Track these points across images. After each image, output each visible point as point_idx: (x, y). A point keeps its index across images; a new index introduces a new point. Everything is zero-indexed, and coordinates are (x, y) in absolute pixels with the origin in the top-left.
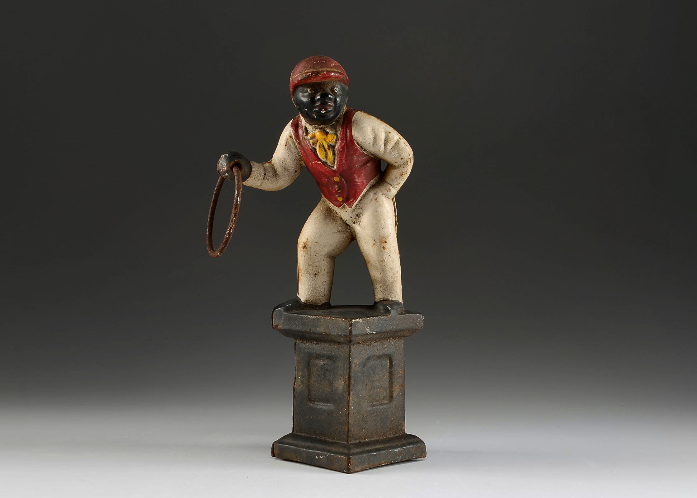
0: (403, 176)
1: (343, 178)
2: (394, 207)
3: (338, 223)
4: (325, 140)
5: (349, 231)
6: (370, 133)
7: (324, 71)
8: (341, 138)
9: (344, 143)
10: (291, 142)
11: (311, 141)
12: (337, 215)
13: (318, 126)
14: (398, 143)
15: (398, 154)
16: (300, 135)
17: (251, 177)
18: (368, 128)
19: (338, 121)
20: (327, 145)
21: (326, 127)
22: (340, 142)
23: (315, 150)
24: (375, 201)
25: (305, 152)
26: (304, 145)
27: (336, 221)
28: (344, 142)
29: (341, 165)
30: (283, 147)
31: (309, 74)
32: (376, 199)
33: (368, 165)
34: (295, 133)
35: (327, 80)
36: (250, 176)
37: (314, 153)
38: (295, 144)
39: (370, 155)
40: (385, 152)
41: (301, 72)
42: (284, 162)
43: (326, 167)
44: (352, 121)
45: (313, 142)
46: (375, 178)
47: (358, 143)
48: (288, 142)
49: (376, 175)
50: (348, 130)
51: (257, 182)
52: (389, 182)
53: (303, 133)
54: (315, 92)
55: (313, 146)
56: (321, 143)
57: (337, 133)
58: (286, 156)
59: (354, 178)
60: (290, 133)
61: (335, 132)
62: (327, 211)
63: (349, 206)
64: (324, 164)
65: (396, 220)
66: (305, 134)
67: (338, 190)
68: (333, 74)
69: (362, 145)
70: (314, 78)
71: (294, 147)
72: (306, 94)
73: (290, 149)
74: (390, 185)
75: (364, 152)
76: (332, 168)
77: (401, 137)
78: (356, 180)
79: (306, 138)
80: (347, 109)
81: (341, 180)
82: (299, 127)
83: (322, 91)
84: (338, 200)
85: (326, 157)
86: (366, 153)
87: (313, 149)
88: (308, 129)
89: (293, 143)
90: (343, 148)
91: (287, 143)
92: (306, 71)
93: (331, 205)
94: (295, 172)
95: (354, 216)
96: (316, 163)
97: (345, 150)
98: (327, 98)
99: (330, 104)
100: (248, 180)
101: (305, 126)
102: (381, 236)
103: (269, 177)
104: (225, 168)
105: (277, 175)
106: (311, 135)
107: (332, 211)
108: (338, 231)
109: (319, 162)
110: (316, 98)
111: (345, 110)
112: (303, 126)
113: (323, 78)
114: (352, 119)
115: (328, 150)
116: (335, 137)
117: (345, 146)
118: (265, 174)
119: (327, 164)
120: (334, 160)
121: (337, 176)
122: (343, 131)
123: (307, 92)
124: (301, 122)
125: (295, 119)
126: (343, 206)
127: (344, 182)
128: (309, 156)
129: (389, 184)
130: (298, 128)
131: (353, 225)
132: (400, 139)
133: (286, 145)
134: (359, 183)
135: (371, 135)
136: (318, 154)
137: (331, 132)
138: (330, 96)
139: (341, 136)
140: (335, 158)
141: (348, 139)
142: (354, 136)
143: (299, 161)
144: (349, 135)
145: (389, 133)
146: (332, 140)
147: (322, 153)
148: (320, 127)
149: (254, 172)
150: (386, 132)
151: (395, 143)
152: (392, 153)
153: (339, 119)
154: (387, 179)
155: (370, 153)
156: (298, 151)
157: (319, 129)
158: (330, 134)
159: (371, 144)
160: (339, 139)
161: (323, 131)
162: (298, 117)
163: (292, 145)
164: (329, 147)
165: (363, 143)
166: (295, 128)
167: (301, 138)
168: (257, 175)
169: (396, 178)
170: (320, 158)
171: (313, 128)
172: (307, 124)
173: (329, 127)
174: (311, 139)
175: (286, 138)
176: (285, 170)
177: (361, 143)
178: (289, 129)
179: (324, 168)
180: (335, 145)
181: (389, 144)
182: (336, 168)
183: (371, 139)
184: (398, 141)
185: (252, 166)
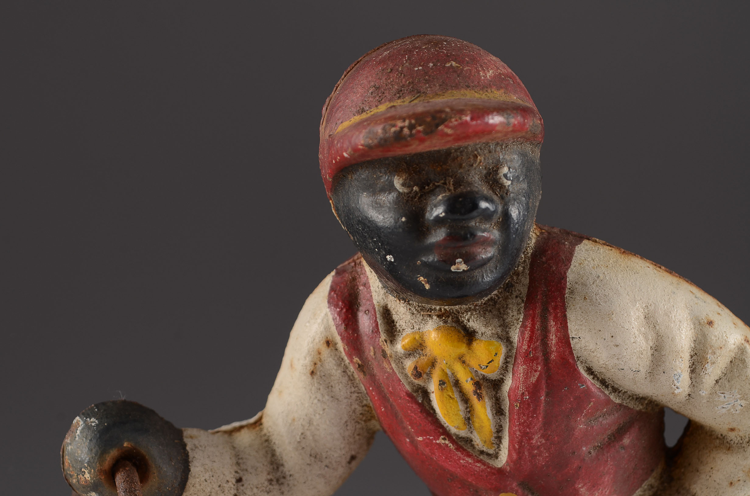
1: (533, 494)
4: (464, 362)
6: (637, 333)
7: (461, 112)
8: (527, 353)
9: (538, 373)
10: (330, 364)
11: (409, 364)
13: (433, 306)
15: (743, 403)
16: (365, 338)
18: (632, 314)
19: (508, 287)
20: (472, 379)
21: (467, 311)
22: (521, 369)
23: (426, 393)
25: (384, 398)
26: (380, 376)
28: (536, 371)
29: (526, 453)
30: (304, 378)
31: (400, 124)
33: (626, 441)
34: (346, 328)
35: (470, 144)
36: (184, 495)
37: (421, 405)
38: (347, 367)
39: (631, 405)
40: (693, 395)
41: (363, 111)
42: (308, 433)
43: (469, 455)
44: (564, 288)
45: (416, 368)
46: (650, 479)
47: (590, 371)
48: (320, 360)
49: (652, 471)
50: (552, 323)
53: (376, 330)
54: (422, 188)
55: (417, 382)
56: (449, 373)
57: (507, 333)
58: (315, 411)
59: (576, 494)
60: (327, 328)
61: (499, 330)
64: (459, 448)
66: (383, 336)
68: (495, 120)
69: (607, 376)
70: (422, 141)
71: (345, 380)
72: (388, 198)
73: (329, 387)
75: (612, 397)
76: (491, 462)
79: (388, 351)
80: (541, 233)
82: (359, 305)
83: (452, 188)
85: (469, 420)
86: (618, 401)
87: (416, 392)
88: (395, 317)
89: (339, 365)
90: (534, 390)
91: (315, 364)
92: (382, 108)
96: (429, 444)
97: (543, 398)
98: (475, 213)
99: (485, 234)
101: (382, 303)
103: (255, 490)
104: (87, 476)
105: (284, 478)
106: (406, 341)
109: (440, 441)
110: (427, 215)
111: (534, 241)
112: (375, 302)
113: (458, 139)
114: (564, 277)
115: (474, 399)
116: (503, 350)
117: (543, 382)
118: (239, 480)
119: (473, 446)
120: (499, 430)
121: (512, 490)
122: (533, 325)
123: (391, 188)
124: (366, 285)
125: (344, 271)
128: (400, 415)
130: (358, 310)
133: (312, 373)
135: (641, 339)
136: (438, 410)
137: (483, 329)
138: (484, 205)
139: (525, 347)
140: (501, 427)
141: (553, 356)
142: (576, 343)
143: (363, 423)
144: (557, 343)
145: (707, 326)
146: (490, 362)
147: (451, 407)
148: (440, 310)
149: (198, 480)
150: (697, 322)
151: (731, 362)
152: (719, 396)
153: (515, 278)
154: (695, 486)
155: (633, 398)
156: (358, 393)
157: (439, 316)
158: (482, 338)
159: (643, 371)
160: (518, 356)
161: (454, 325)
162: (355, 264)
163: (337, 373)
164: (480, 388)
165: (613, 370)
166: (344, 310)
167: (370, 352)
168: (209, 490)
169: (731, 483)
170: (445, 426)
171: (416, 312)
172: (391, 298)
173: (475, 310)
174: (410, 355)
175: (311, 345)
176: (313, 459)
177: (603, 370)
178: (323, 315)
179: (461, 461)
180: (502, 379)
181: (709, 368)
182: (507, 462)
183: (645, 353)
184: (742, 353)
185: (191, 454)
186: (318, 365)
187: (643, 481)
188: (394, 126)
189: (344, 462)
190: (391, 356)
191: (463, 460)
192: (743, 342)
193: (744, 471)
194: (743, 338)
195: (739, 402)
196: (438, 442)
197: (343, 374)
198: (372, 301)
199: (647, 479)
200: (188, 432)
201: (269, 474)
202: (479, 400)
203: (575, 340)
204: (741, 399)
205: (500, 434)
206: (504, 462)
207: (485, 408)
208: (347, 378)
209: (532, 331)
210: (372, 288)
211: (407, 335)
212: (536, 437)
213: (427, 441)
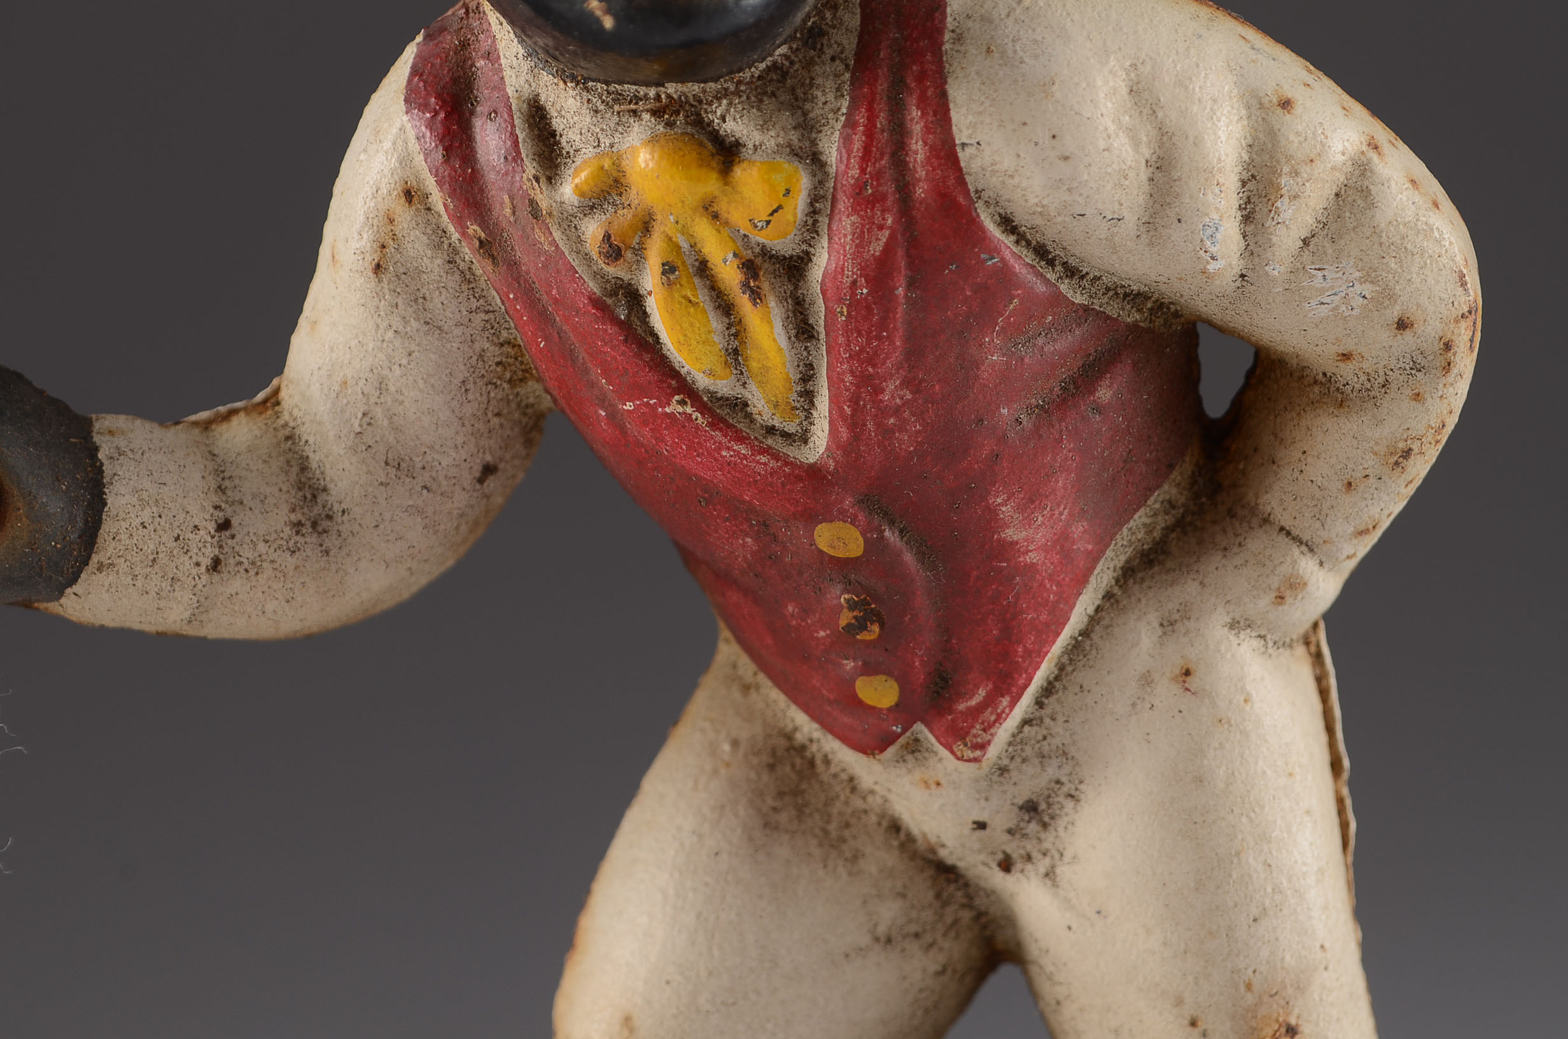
0: (1411, 460)
1: (892, 523)
2: (1324, 693)
3: (873, 869)
4: (716, 216)
5: (966, 915)
6: (1112, 128)
8: (859, 187)
9: (887, 233)
10: (417, 242)
11: (592, 229)
12: (858, 803)
13: (642, 91)
14: (1365, 193)
15: (1368, 289)
16: (491, 177)
17: (100, 567)
18: (1099, 83)
19: (813, 37)
20: (735, 255)
21: (718, 97)
22: (846, 223)
23: (634, 298)
24: (1176, 688)
25: (542, 317)
26: (529, 264)
27: (856, 857)
28: (881, 228)
29: (870, 425)
30: (359, 281)
32: (1187, 673)
33: (1104, 393)
34: (447, 158)
36: (95, 559)
37: (625, 326)
38: (456, 252)
39: (1113, 310)
40: (1250, 274)
42: (378, 412)
43: (741, 438)
44: (940, 31)
45: (607, 237)
46: (1166, 487)
47: (1008, 223)
48: (394, 237)
49: (1171, 467)
50: (915, 113)
51: (162, 604)
52: (1287, 523)
53: (514, 156)
56: (685, 245)
57: (814, 143)
58: (390, 358)
59: (992, 519)
60: (405, 161)
61: (794, 136)
62: (772, 767)
63: (959, 747)
64: (717, 422)
65: (1340, 801)
66: (531, 168)
67: (861, 625)
69: (1050, 235)
71: (453, 281)
73: (419, 300)
74: (1298, 541)
75: (1064, 287)
76: (792, 452)
77: (1382, 133)
78: (1011, 534)
79: (544, 204)
81: (875, 545)
82: (475, 102)
84: (860, 703)
85: (736, 354)
86: (1079, 299)
87: (613, 293)
88: (557, 124)
89: (438, 246)
90: (878, 274)
91: (383, 247)
93: (804, 725)
94: (481, 481)
95: (1001, 817)
96: (648, 417)
97: (900, 291)
100: (76, 588)
101: (527, 92)
102: (1249, 987)
103: (262, 547)
105: (329, 517)
106: (583, 175)
107: (812, 763)
108: (877, 940)
109: (674, 408)
112: (510, 91)
114: (939, 6)
115: (743, 302)
116: (803, 183)
117: (900, 252)
118: (224, 526)
119: (749, 417)
120: (807, 375)
121: (843, 516)
122: (871, 116)
124: (491, 56)
125: (443, 30)
126: (906, 746)
127: (909, 558)
128: (582, 355)
129: (1288, 533)
130: (473, 113)
131: (997, 879)
132: (1373, 155)
133: (378, 268)
134: (1033, 557)
135: (1121, 143)
136: (665, 336)
137: (757, 137)
139: (855, 172)
140: (811, 366)
141: (919, 192)
142: (972, 157)
143: (505, 385)
144: (928, 159)
145: (1279, 111)
146: (775, 211)
147: (692, 325)
148: (658, 97)
149: (124, 525)
150: (1254, 102)
151: (1337, 195)
152: (1312, 277)
153: (828, 15)
154: (1269, 495)
155: (1116, 294)
156: (487, 312)
157: (656, 113)
158: (756, 157)
159: (1131, 219)
160: (841, 196)
161: (689, 129)
162: (467, 12)
163: (433, 265)
164: (756, 276)
165: (1059, 219)
166: (442, 115)
167: (503, 208)
168: (152, 547)
169: (1350, 484)
170: (683, 371)
171: (602, 107)
172: (546, 78)
173: (738, 93)
174: (592, 207)
175: (372, 204)
176: (393, 472)
177: (1038, 221)
178: (395, 131)
179: (724, 453)
180: (807, 253)
181: (1286, 209)
182: (828, 449)
183: (1132, 175)
184: (1363, 174)
185: (108, 469)
186: (391, 250)
187: (1150, 490)
189: (467, 479)
190: (550, 214)
191: (728, 449)
192: (1364, 148)
193: (1376, 454)
194: (1364, 139)
195: (1358, 288)
196: (667, 410)
197: (447, 266)
198: (504, 90)
199: (1159, 486)
200: (103, 423)
201: (293, 510)
202: (755, 304)
203: (969, 151)
204: (1362, 280)
205: (809, 386)
206: (822, 450)
207: (770, 322)
208: (457, 277)
209: (870, 134)
210: (503, 61)
211: (585, 162)
212: (891, 386)
213: (644, 409)
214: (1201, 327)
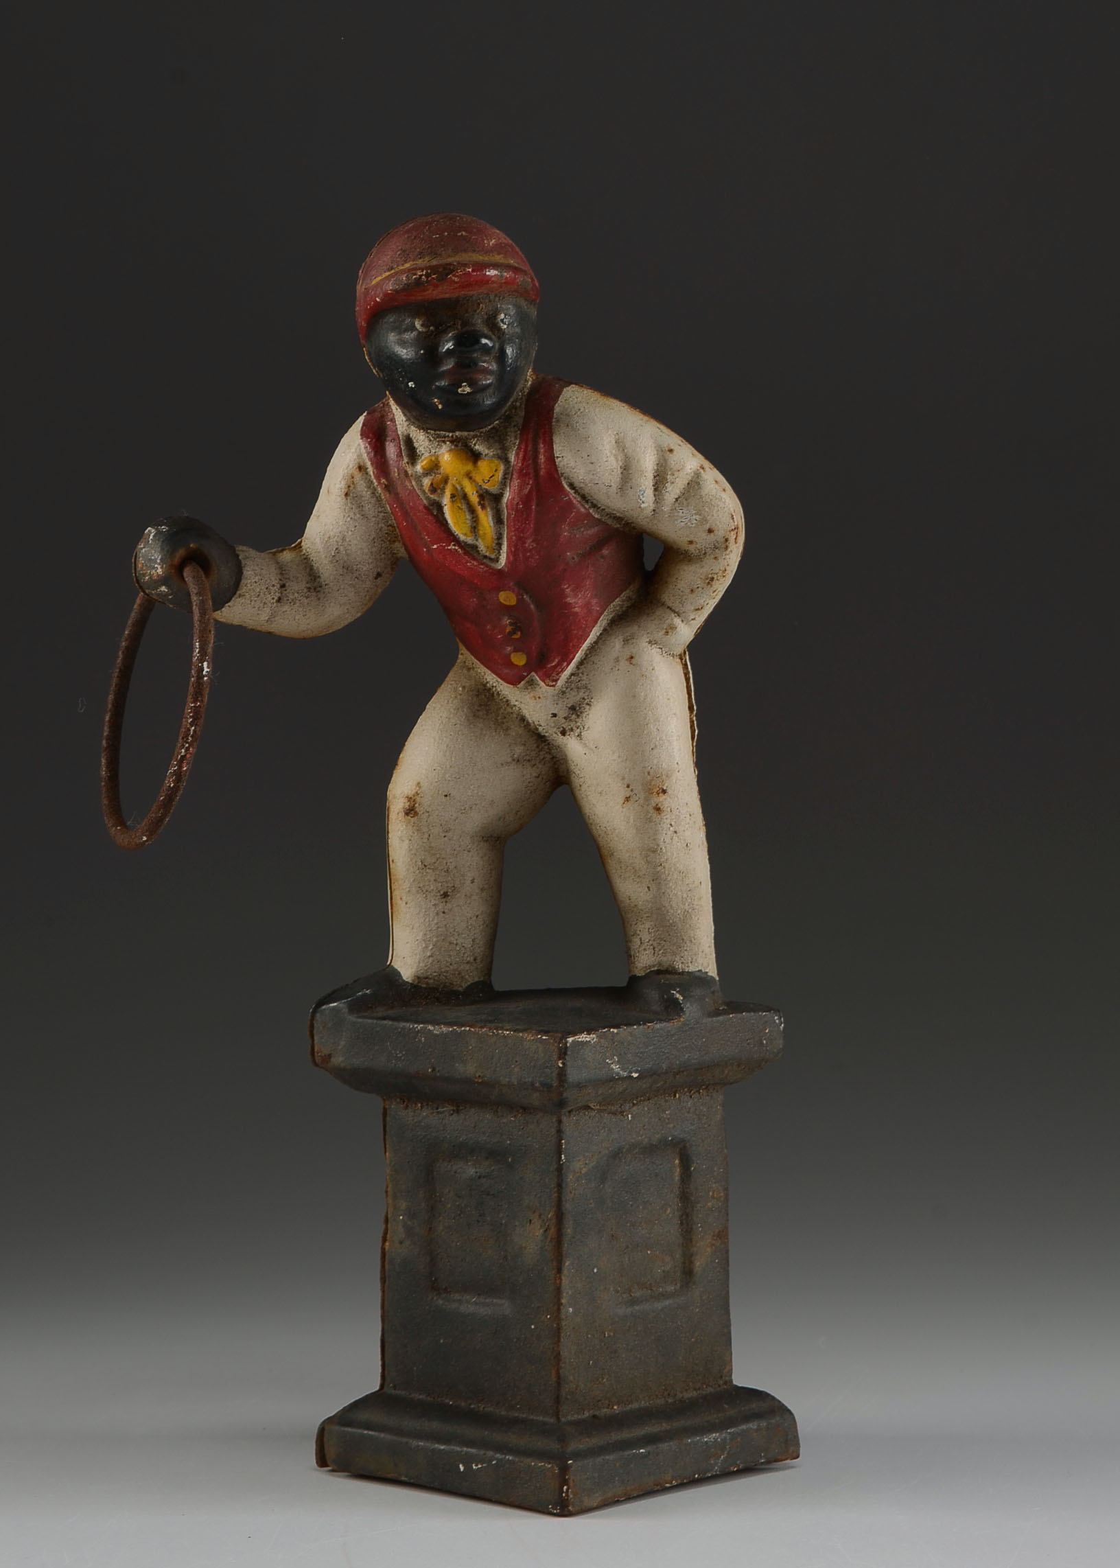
0: (714, 583)
1: (527, 593)
2: (687, 680)
3: (514, 734)
4: (470, 478)
5: (548, 756)
6: (609, 454)
7: (466, 265)
8: (521, 470)
9: (530, 486)
10: (361, 486)
11: (426, 482)
12: (510, 710)
13: (447, 434)
14: (698, 484)
15: (698, 517)
16: (391, 462)
17: (240, 596)
18: (605, 438)
19: (508, 419)
20: (477, 492)
21: (474, 437)
22: (516, 482)
23: (440, 507)
24: (627, 663)
25: (406, 514)
26: (403, 494)
27: (507, 729)
28: (528, 484)
29: (521, 555)
30: (339, 499)
31: (419, 273)
32: (632, 658)
33: (605, 552)
34: (375, 455)
35: (474, 292)
36: (238, 592)
37: (436, 516)
38: (375, 490)
39: (609, 522)
40: (657, 511)
41: (392, 268)
42: (342, 548)
43: (474, 559)
44: (552, 418)
45: (432, 484)
46: (628, 591)
47: (572, 486)
48: (353, 483)
49: (630, 584)
50: (542, 446)
51: (259, 612)
52: (671, 605)
53: (400, 455)
54: (437, 328)
55: (432, 496)
56: (459, 488)
57: (506, 454)
58: (348, 528)
59: (562, 595)
60: (360, 456)
61: (499, 452)
62: (477, 696)
63: (547, 681)
64: (466, 553)
65: (692, 722)
66: (406, 460)
67: (514, 632)
68: (492, 273)
69: (586, 491)
70: (436, 286)
71: (373, 500)
72: (409, 336)
73: (360, 507)
74: (674, 612)
75: (591, 511)
76: (493, 565)
77: (707, 464)
78: (569, 600)
79: (410, 472)
80: (537, 378)
81: (520, 601)
82: (386, 436)
83: (459, 327)
84: (512, 663)
85: (475, 528)
86: (596, 516)
87: (432, 505)
88: (416, 445)
89: (369, 487)
90: (526, 500)
91: (349, 487)
92: (407, 265)
93: (491, 678)
94: (376, 578)
95: (562, 714)
97: (533, 507)
98: (477, 347)
99: (485, 365)
100: (229, 604)
101: (405, 433)
102: (649, 773)
103: (296, 595)
104: (160, 571)
105: (320, 587)
106: (425, 462)
107: (493, 695)
108: (514, 760)
109: (451, 547)
110: (440, 349)
111: (530, 383)
112: (399, 433)
113: (463, 286)
114: (552, 409)
115: (479, 508)
116: (502, 468)
117: (534, 494)
118: (283, 586)
119: (478, 551)
120: (500, 537)
121: (509, 589)
122: (527, 446)
123: (413, 328)
124: (393, 420)
125: (374, 411)
126: (528, 682)
127: (532, 606)
128: (419, 528)
129: (671, 609)
130: (385, 440)
131: (560, 740)
132: (702, 471)
133: (346, 495)
134: (577, 609)
135: (612, 460)
136: (450, 521)
137: (487, 451)
138: (484, 341)
139: (520, 465)
140: (501, 534)
141: (542, 473)
142: (560, 461)
143: (388, 543)
144: (545, 462)
145: (668, 453)
146: (491, 477)
147: (460, 517)
148: (452, 436)
149: (249, 581)
150: (660, 450)
151: (688, 484)
152: (679, 512)
153: (513, 411)
154: (664, 595)
155: (611, 517)
156: (385, 513)
157: (452, 442)
158: (486, 458)
159: (614, 486)
160: (514, 473)
161: (463, 448)
162: (384, 405)
163: (367, 494)
164: (483, 500)
165: (589, 485)
166: (374, 440)
167: (395, 473)
168: (258, 590)
169: (692, 590)
170: (456, 534)
171: (432, 439)
172: (413, 428)
173: (480, 436)
174: (427, 474)
175: (346, 471)
176: (345, 571)
177: (582, 485)
178: (356, 445)
179: (468, 564)
180: (502, 493)
181: (669, 487)
182: (505, 564)
183: (615, 470)
184: (698, 477)
185: (243, 562)
186: (352, 488)
188: (416, 274)
189: (372, 577)
190: (412, 476)
191: (470, 562)
192: (699, 468)
193: (701, 578)
194: (699, 465)
195: (694, 517)
196: (449, 548)
197: (372, 495)
198: (397, 432)
199: (626, 590)
200: (239, 548)
201: (307, 583)
202: (482, 510)
203: (560, 459)
204: (696, 514)
205: (500, 541)
206: (503, 564)
207: (487, 516)
208: (375, 499)
209: (526, 451)
210: (397, 422)
211: (426, 458)
212: (529, 541)
213: (441, 548)
214: (644, 535)
